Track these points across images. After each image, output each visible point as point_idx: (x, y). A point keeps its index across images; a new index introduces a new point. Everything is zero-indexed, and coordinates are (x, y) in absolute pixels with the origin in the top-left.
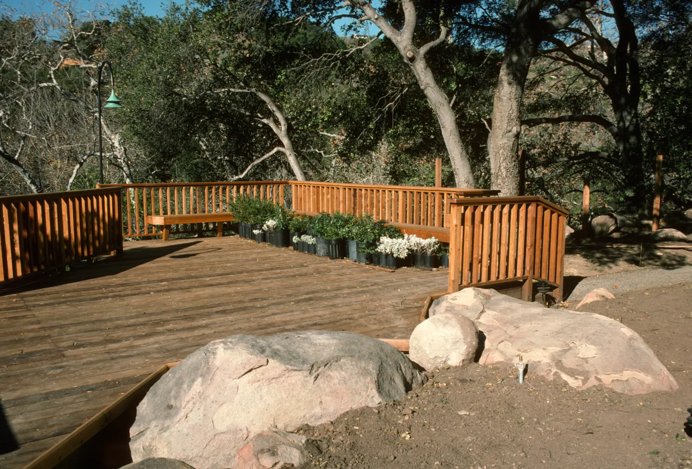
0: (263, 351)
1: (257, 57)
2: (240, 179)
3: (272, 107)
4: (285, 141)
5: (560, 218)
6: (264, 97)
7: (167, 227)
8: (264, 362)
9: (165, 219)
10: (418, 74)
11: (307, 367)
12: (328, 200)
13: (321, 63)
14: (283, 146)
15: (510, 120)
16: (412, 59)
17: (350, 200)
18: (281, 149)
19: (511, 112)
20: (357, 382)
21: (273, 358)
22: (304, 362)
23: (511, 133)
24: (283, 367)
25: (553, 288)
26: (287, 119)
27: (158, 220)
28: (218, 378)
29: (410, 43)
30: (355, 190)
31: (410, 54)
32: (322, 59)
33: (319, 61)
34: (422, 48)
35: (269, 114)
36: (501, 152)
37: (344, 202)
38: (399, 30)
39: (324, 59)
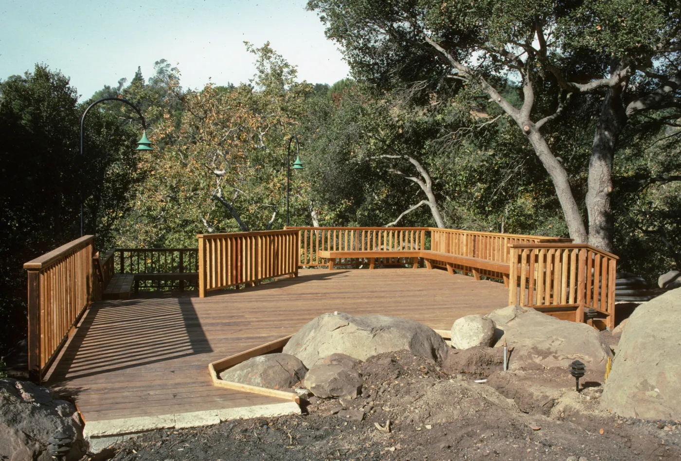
0: (347, 319)
1: (408, 132)
2: (394, 226)
3: (419, 169)
4: (430, 196)
5: (610, 261)
6: (413, 161)
7: (333, 260)
8: (347, 324)
9: (331, 254)
10: (534, 143)
11: (369, 329)
12: (456, 244)
13: (458, 135)
14: (428, 200)
15: (602, 182)
16: (528, 132)
17: (471, 243)
18: (426, 202)
19: (602, 176)
20: (398, 341)
21: (352, 322)
22: (368, 326)
23: (603, 193)
24: (357, 328)
25: (605, 316)
26: (431, 178)
27: (326, 254)
28: (322, 330)
29: (527, 119)
30: (475, 236)
31: (526, 128)
32: (458, 132)
33: (456, 134)
34: (537, 123)
35: (417, 175)
36: (595, 208)
37: (467, 245)
38: (519, 109)
39: (461, 132)
